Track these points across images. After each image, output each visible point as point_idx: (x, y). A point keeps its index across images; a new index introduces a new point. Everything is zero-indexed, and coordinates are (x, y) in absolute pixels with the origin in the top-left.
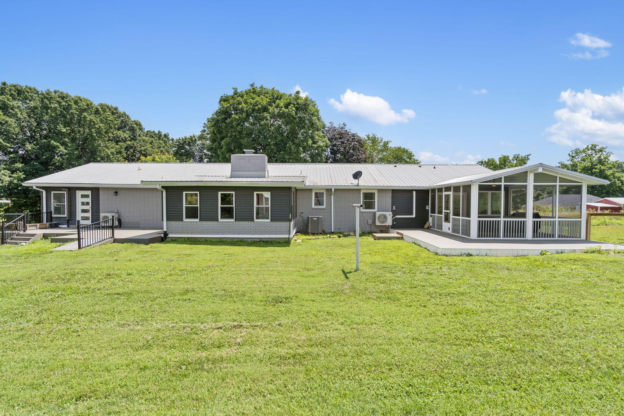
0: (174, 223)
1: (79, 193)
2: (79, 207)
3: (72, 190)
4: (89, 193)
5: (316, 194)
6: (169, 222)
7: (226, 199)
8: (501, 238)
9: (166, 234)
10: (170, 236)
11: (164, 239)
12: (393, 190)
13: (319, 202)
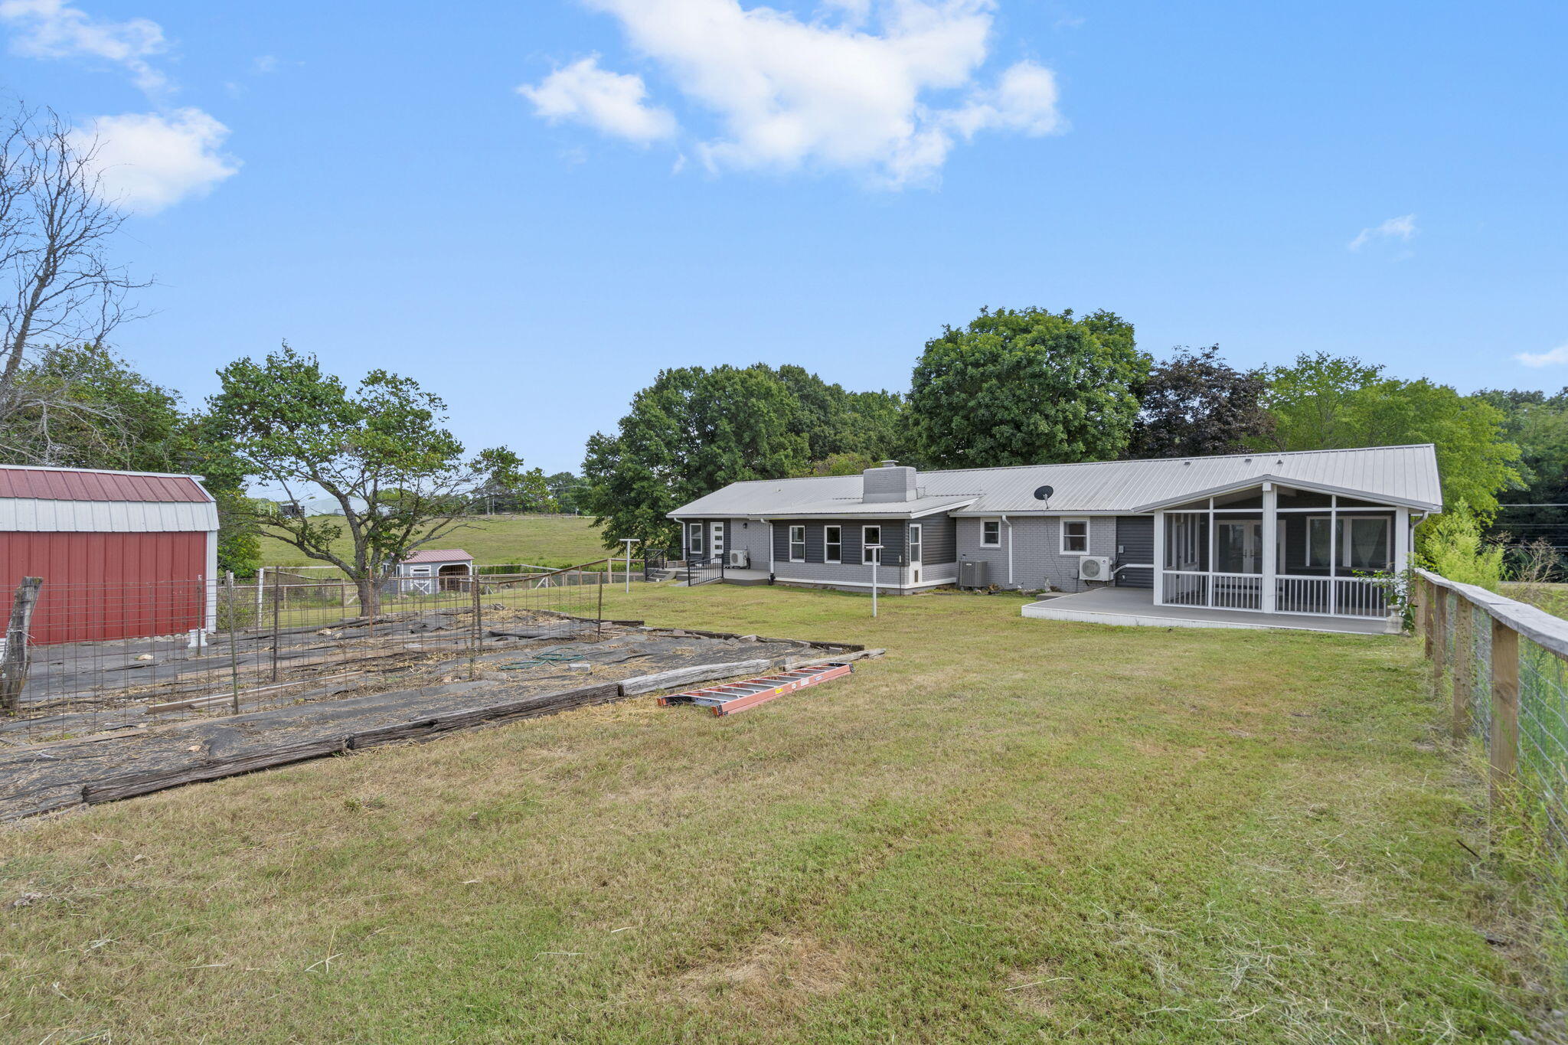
0: (782, 565)
1: (713, 525)
2: (714, 543)
3: (707, 521)
4: (721, 525)
5: (987, 524)
6: (777, 563)
7: (834, 535)
8: (1210, 607)
9: (773, 577)
10: (777, 579)
11: (771, 582)
12: (1119, 518)
13: (991, 538)
